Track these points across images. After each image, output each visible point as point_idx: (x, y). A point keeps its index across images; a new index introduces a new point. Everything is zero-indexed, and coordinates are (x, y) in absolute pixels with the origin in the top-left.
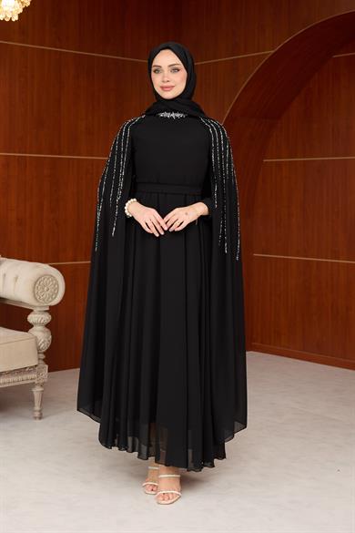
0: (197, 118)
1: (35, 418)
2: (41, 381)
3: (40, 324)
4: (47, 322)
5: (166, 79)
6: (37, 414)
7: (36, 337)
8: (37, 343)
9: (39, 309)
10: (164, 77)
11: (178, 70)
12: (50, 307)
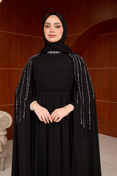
0: (67, 53)
1: (2, 170)
2: (4, 157)
3: (3, 135)
4: (5, 134)
5: (52, 31)
6: (2, 169)
7: (1, 141)
8: (1, 143)
9: (2, 130)
10: (51, 29)
11: (59, 27)
12: (7, 128)
